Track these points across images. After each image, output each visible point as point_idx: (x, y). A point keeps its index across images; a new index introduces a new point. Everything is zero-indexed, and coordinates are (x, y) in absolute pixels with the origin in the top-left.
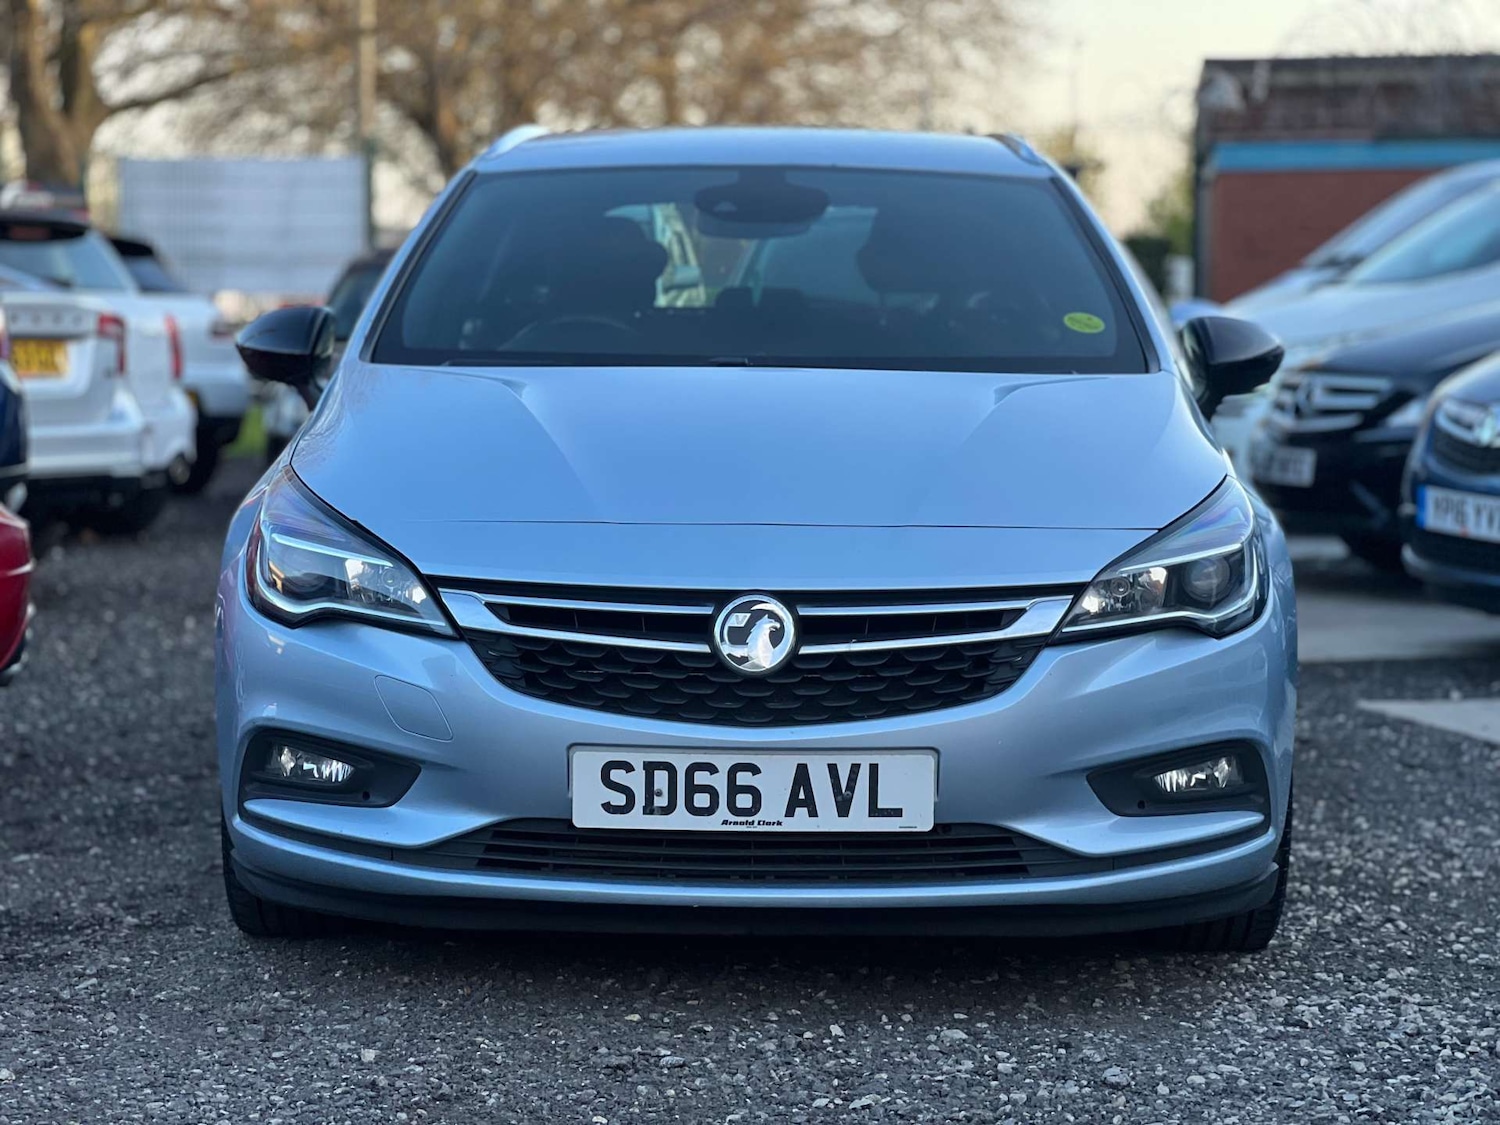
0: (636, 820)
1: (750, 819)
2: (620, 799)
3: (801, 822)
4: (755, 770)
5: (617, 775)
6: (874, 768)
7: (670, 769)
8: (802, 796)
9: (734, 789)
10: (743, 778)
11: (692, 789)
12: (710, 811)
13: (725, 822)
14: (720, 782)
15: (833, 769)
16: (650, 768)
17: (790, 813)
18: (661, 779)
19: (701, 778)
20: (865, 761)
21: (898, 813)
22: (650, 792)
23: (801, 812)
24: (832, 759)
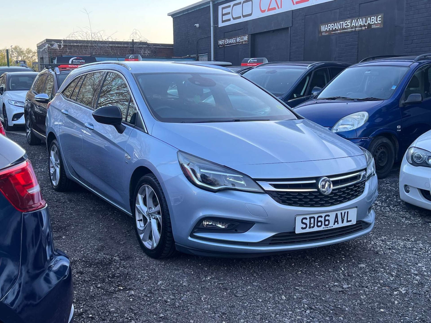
0: (308, 230)
1: (327, 226)
2: (304, 226)
3: (336, 226)
4: (329, 216)
5: (304, 221)
6: (348, 212)
7: (314, 218)
8: (336, 220)
9: (325, 220)
10: (327, 218)
11: (318, 222)
12: (321, 226)
13: (323, 228)
14: (322, 219)
15: (341, 213)
16: (310, 218)
17: (334, 224)
18: (312, 220)
19: (320, 219)
20: (346, 211)
21: (351, 221)
22: (310, 224)
23: (336, 223)
24: (341, 211)
